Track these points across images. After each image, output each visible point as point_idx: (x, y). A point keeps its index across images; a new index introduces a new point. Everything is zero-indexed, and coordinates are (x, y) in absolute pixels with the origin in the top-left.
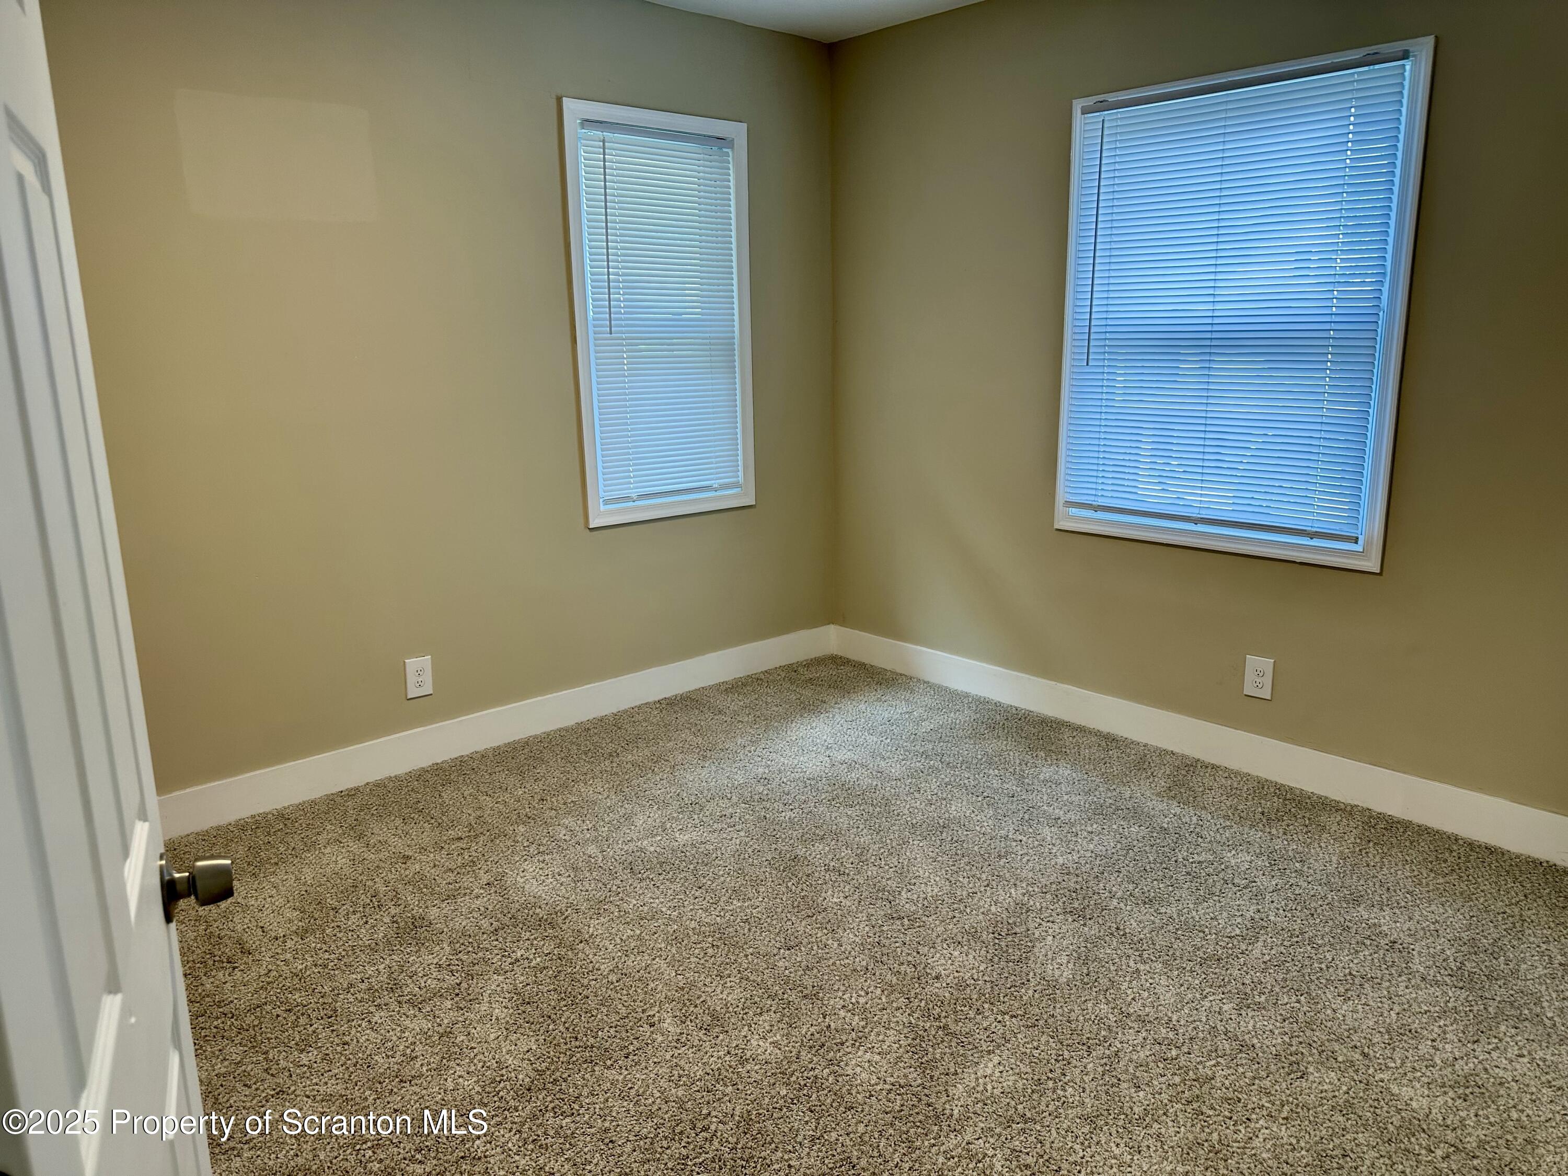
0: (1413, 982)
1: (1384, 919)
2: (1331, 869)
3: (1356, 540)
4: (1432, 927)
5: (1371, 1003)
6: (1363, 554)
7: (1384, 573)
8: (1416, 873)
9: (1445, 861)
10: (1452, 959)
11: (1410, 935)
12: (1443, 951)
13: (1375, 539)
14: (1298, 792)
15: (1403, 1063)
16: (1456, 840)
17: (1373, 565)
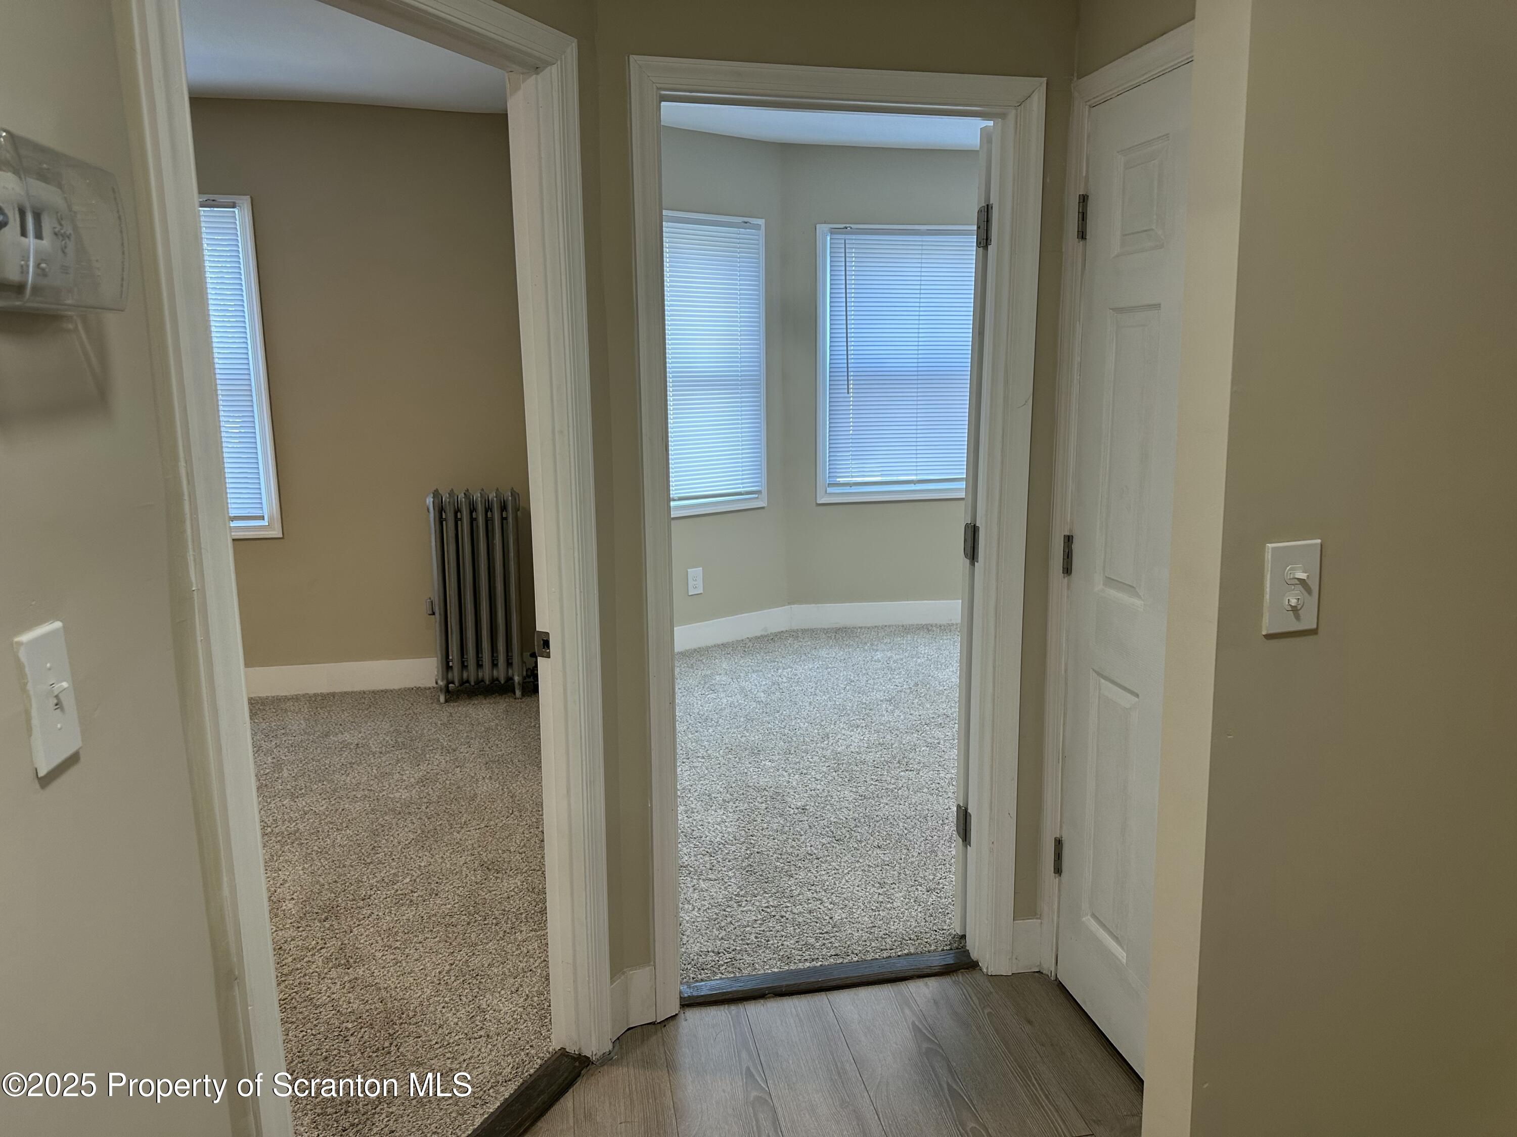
0: (377, 756)
1: (347, 736)
2: (303, 726)
3: (263, 518)
4: (373, 732)
5: (361, 771)
6: (270, 527)
7: (285, 537)
8: (351, 713)
9: (364, 703)
10: (390, 741)
11: (364, 739)
12: (384, 739)
13: (275, 515)
14: (258, 699)
15: (390, 786)
16: (364, 693)
17: (277, 533)
